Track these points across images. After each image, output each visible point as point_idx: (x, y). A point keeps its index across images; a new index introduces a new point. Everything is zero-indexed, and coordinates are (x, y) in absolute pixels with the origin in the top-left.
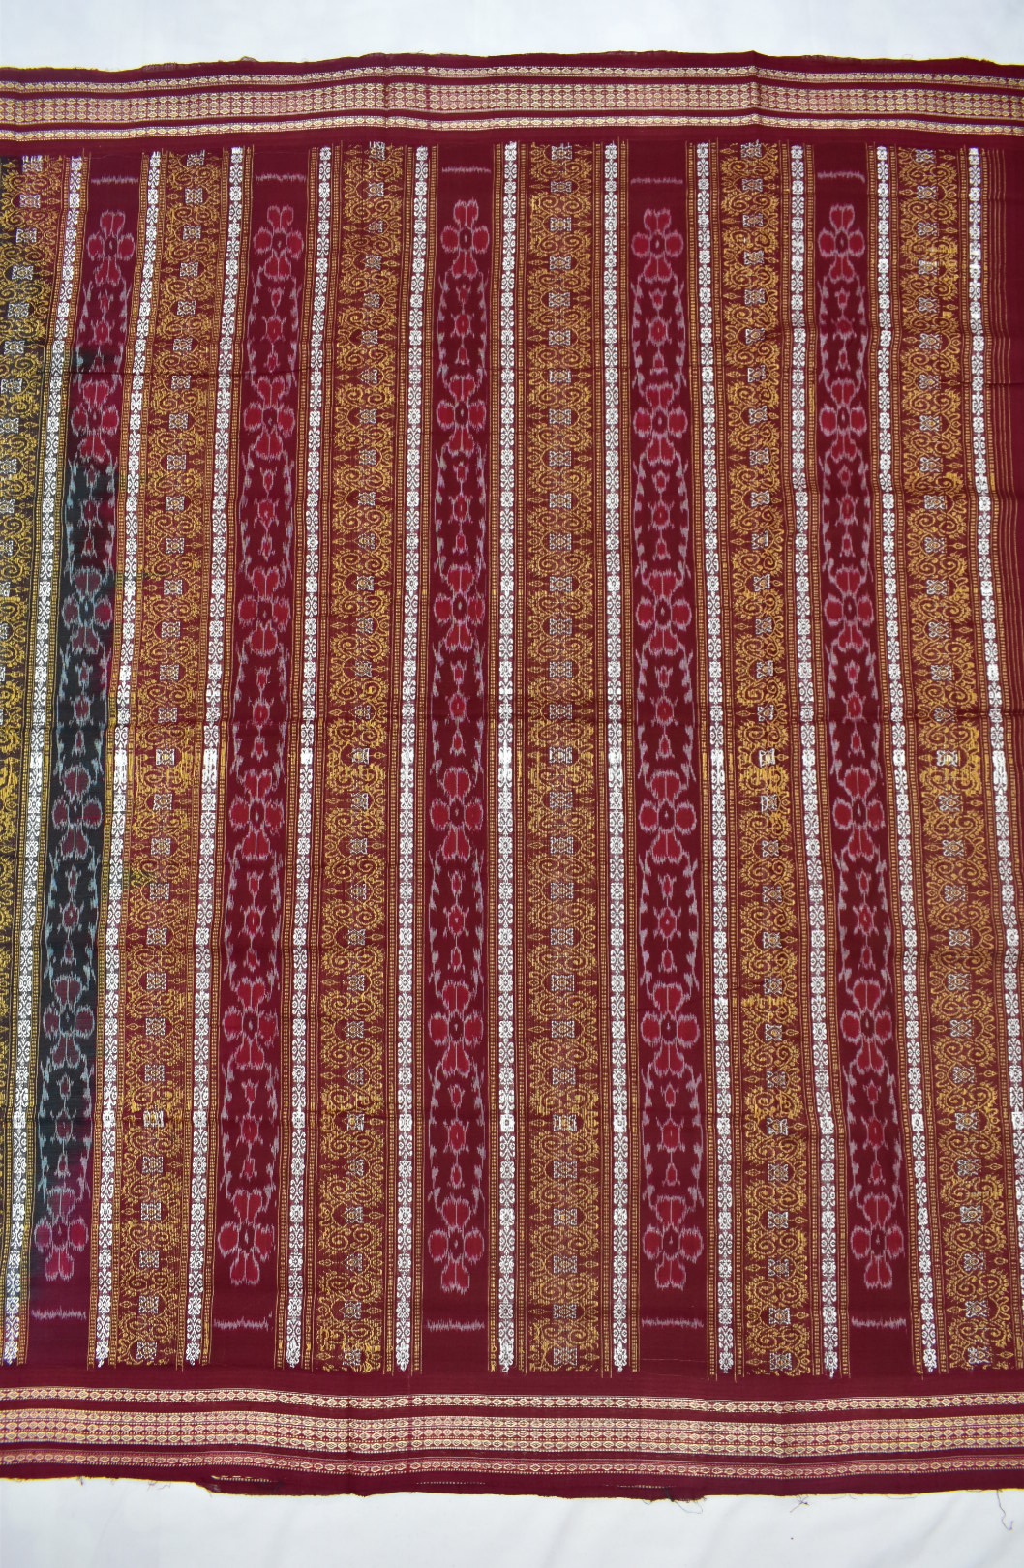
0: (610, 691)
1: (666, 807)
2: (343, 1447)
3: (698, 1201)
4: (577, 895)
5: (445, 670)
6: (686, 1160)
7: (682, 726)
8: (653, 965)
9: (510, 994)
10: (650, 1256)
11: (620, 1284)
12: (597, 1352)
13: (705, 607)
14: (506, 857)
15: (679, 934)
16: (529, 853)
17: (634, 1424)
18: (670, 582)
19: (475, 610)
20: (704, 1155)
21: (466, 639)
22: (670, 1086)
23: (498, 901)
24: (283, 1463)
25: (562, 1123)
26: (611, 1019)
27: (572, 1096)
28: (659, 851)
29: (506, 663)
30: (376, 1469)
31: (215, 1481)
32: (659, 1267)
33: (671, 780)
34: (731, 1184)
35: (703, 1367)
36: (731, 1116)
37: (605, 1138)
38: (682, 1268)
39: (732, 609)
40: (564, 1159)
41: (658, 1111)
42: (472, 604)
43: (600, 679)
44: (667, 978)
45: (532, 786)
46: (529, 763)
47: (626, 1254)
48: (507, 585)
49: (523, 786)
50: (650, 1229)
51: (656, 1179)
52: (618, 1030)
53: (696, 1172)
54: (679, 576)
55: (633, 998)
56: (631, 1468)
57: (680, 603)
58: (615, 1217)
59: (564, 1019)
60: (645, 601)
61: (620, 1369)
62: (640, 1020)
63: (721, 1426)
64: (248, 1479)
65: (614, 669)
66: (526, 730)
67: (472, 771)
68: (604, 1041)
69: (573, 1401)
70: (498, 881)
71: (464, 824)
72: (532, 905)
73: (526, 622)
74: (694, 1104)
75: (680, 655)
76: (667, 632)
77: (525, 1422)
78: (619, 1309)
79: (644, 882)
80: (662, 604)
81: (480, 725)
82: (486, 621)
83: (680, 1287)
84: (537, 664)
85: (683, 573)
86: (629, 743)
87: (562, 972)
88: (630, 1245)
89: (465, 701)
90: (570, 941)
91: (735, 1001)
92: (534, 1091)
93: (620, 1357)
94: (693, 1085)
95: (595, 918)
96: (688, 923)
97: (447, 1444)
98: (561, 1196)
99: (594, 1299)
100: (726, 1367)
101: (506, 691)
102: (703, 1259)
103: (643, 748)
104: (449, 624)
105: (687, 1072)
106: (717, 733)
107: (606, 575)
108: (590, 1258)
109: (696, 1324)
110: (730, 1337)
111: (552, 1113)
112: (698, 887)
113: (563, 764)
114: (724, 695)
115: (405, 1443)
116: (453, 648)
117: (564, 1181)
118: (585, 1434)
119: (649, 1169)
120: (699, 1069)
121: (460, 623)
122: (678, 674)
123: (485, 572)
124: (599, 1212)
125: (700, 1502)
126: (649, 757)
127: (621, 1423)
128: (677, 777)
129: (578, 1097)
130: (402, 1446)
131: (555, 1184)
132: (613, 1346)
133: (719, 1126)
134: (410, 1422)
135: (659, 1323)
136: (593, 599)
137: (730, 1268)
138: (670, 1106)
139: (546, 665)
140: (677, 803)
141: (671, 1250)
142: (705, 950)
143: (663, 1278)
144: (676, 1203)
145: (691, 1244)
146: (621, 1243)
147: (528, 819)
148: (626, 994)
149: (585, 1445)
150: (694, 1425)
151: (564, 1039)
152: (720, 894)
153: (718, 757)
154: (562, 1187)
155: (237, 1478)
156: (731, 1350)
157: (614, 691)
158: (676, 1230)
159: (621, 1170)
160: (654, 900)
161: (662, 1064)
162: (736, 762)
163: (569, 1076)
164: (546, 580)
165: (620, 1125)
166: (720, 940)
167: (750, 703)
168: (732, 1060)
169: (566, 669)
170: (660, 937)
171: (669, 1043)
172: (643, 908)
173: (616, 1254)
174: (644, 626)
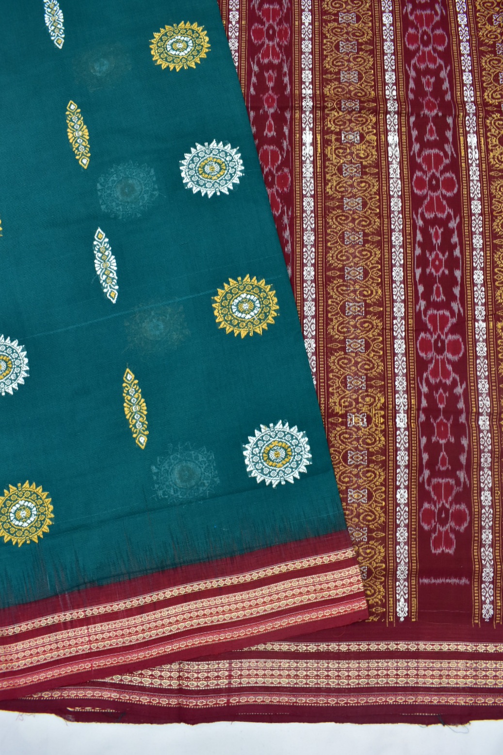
0: (387, 92)
1: (433, 176)
2: (175, 684)
3: (465, 482)
4: (366, 242)
5: (260, 76)
6: (455, 449)
7: (444, 116)
8: (426, 295)
9: (313, 317)
10: (426, 527)
11: (402, 551)
12: (384, 605)
13: (458, 35)
14: (309, 212)
15: (447, 272)
16: (327, 210)
17: (413, 663)
18: (430, 18)
19: (282, 34)
20: (469, 445)
21: (275, 55)
22: (441, 390)
23: (303, 245)
24: (126, 697)
25: (354, 420)
26: (394, 338)
27: (363, 398)
28: (430, 208)
29: (307, 72)
30: (201, 703)
31: (70, 712)
32: (433, 536)
33: (437, 156)
34: (490, 469)
35: (469, 615)
36: (490, 415)
37: (390, 432)
38: (452, 536)
39: (477, 36)
40: (356, 449)
41: (432, 411)
42: (280, 30)
43: (379, 83)
44: (438, 306)
45: (329, 160)
46: (326, 143)
47: (407, 526)
48: (307, 18)
49: (321, 160)
50: (426, 505)
51: (431, 465)
52: (400, 346)
53: (463, 459)
54: (436, 14)
55: (411, 321)
56: (411, 700)
57: (439, 32)
58: (398, 496)
59: (356, 338)
60: (411, 31)
61: (402, 619)
62: (417, 339)
63: (482, 664)
64: (97, 709)
65: (390, 77)
66: (324, 118)
67: (281, 149)
68: (388, 355)
69: (364, 646)
70: (303, 230)
71: (276, 187)
72: (330, 248)
73: (322, 44)
74: (461, 405)
75: (440, 68)
76: (429, 52)
77: (323, 664)
78: (402, 570)
79: (418, 232)
80: (425, 33)
81: (288, 115)
82: (291, 43)
83: (451, 551)
84: (331, 73)
85: (439, 12)
86: (404, 129)
87: (354, 301)
88: (410, 518)
89: (276, 97)
90: (360, 277)
91: (491, 324)
92: (333, 394)
93: (402, 610)
94: (459, 390)
95: (380, 259)
96: (453, 264)
97: (260, 682)
98: (355, 479)
99: (382, 562)
100: (488, 617)
101: (307, 91)
102: (469, 529)
103: (415, 133)
104: (263, 44)
105: (454, 380)
106: (471, 122)
107: (382, 13)
108: (378, 529)
109: (464, 581)
110: (491, 592)
111: (347, 412)
112: (460, 236)
113: (352, 144)
114: (475, 96)
115: (226, 681)
116: (266, 61)
117: (357, 466)
118: (374, 672)
119: (425, 457)
120: (464, 378)
121: (271, 44)
122: (439, 82)
123: (290, 10)
124: (385, 492)
125: (467, 725)
126: (419, 139)
127: (402, 663)
128: (442, 154)
129: (367, 399)
130: (223, 683)
131: (349, 469)
132: (396, 601)
133: (481, 423)
134: (230, 664)
135: (433, 581)
136: (372, 29)
137: (491, 537)
138: (441, 406)
139: (338, 73)
140: (442, 173)
141: (443, 522)
142: (467, 284)
143: (437, 545)
144: (447, 485)
145: (459, 517)
146: (402, 517)
147: (326, 184)
148: (406, 318)
149: (373, 682)
150: (461, 663)
151: (356, 353)
152: (478, 242)
153: (472, 140)
154: (355, 471)
155: (88, 709)
156: (492, 603)
157: (391, 92)
158: (447, 506)
159: (403, 458)
160: (427, 245)
161: (435, 373)
162: (487, 144)
163: (361, 383)
164: (336, 15)
165: (401, 421)
166: (478, 277)
167: (496, 102)
168: (490, 371)
169: (353, 77)
170: (431, 274)
171: (440, 357)
172: (418, 251)
173: (398, 526)
174: (412, 48)
